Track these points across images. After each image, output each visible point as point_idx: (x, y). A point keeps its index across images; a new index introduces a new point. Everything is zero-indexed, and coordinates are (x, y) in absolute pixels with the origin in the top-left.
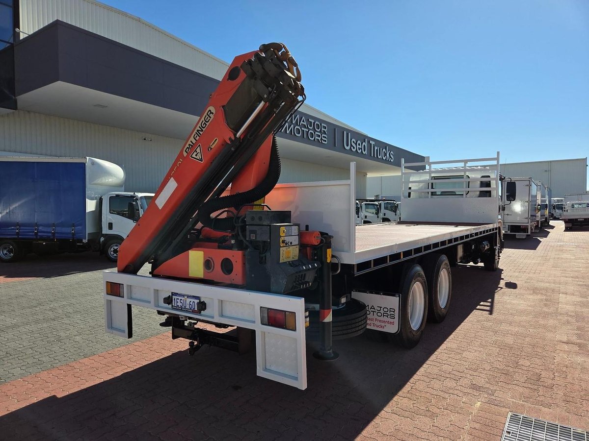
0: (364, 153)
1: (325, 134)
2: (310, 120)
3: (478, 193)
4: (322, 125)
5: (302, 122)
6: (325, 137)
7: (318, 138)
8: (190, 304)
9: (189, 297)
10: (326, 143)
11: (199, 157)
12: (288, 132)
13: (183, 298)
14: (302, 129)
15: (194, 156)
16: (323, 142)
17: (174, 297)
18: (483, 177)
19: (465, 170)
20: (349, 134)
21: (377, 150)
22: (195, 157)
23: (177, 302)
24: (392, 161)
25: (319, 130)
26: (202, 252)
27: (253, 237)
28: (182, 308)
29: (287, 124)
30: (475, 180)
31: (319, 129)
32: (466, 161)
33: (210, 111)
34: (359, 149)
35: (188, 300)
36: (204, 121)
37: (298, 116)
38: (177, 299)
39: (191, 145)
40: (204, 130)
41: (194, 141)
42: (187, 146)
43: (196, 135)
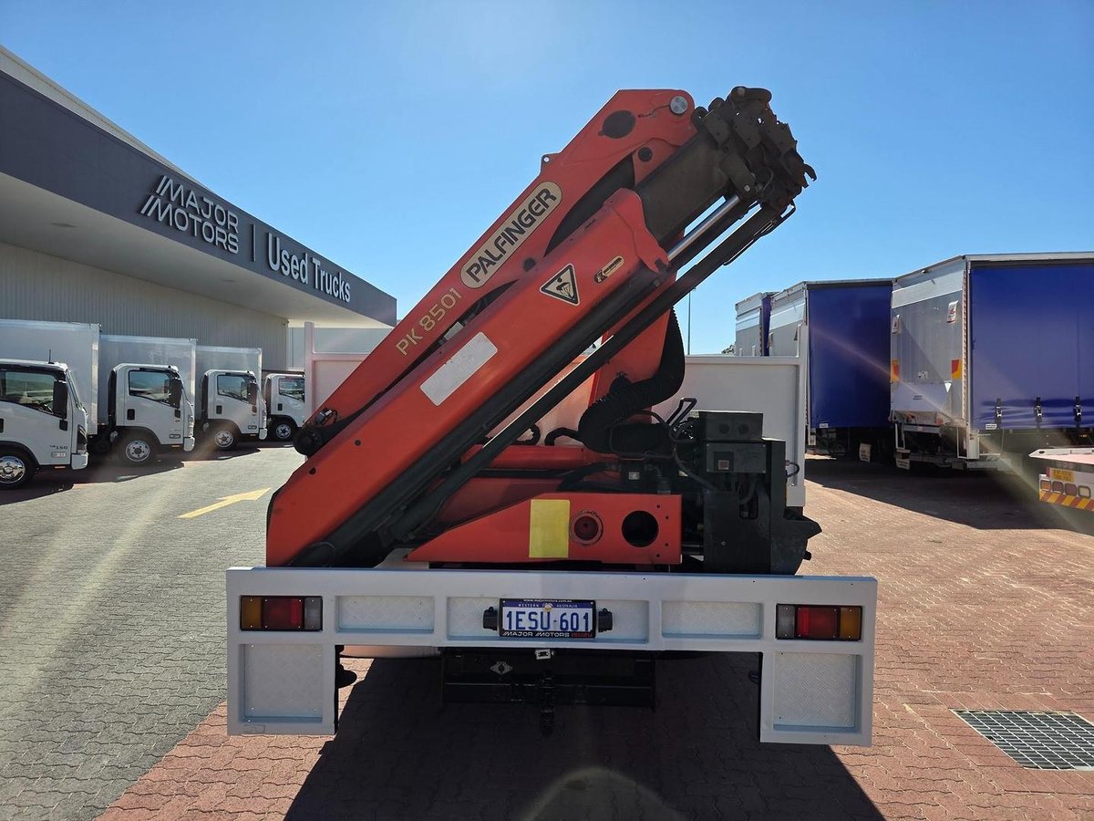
0: (303, 280)
1: (234, 232)
2: (205, 200)
4: (229, 213)
5: (189, 202)
6: (235, 241)
7: (221, 240)
8: (562, 621)
9: (556, 603)
10: (236, 252)
11: (567, 292)
12: (161, 219)
13: (539, 610)
14: (191, 216)
15: (552, 288)
16: (231, 249)
17: (506, 610)
20: (278, 239)
21: (324, 277)
22: (558, 292)
23: (518, 620)
24: (348, 300)
25: (223, 224)
26: (568, 502)
27: (724, 466)
28: (535, 633)
29: (158, 201)
31: (222, 221)
33: (544, 191)
34: (296, 271)
35: (556, 613)
37: (181, 187)
38: (518, 613)
39: (486, 260)
40: (529, 231)
41: (496, 253)
42: (474, 260)
43: (503, 239)
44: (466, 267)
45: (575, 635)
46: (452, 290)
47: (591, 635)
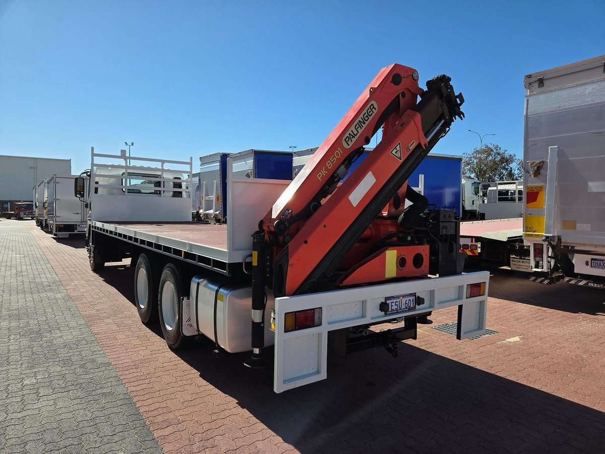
3: (171, 193)
8: (406, 303)
9: (404, 296)
11: (398, 155)
13: (398, 300)
15: (394, 152)
17: (387, 302)
18: (175, 178)
19: (163, 170)
22: (395, 154)
23: (392, 306)
26: (396, 251)
27: (444, 232)
28: (397, 311)
30: (169, 180)
32: (163, 162)
33: (372, 105)
35: (404, 300)
36: (366, 114)
38: (392, 303)
39: (352, 135)
40: (367, 123)
41: (355, 132)
42: (347, 135)
43: (358, 126)
44: (344, 138)
45: (410, 309)
46: (339, 149)
47: (414, 309)
